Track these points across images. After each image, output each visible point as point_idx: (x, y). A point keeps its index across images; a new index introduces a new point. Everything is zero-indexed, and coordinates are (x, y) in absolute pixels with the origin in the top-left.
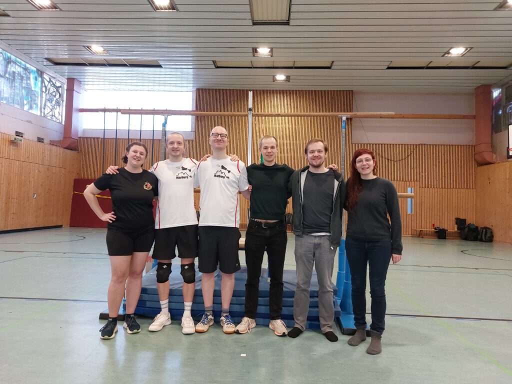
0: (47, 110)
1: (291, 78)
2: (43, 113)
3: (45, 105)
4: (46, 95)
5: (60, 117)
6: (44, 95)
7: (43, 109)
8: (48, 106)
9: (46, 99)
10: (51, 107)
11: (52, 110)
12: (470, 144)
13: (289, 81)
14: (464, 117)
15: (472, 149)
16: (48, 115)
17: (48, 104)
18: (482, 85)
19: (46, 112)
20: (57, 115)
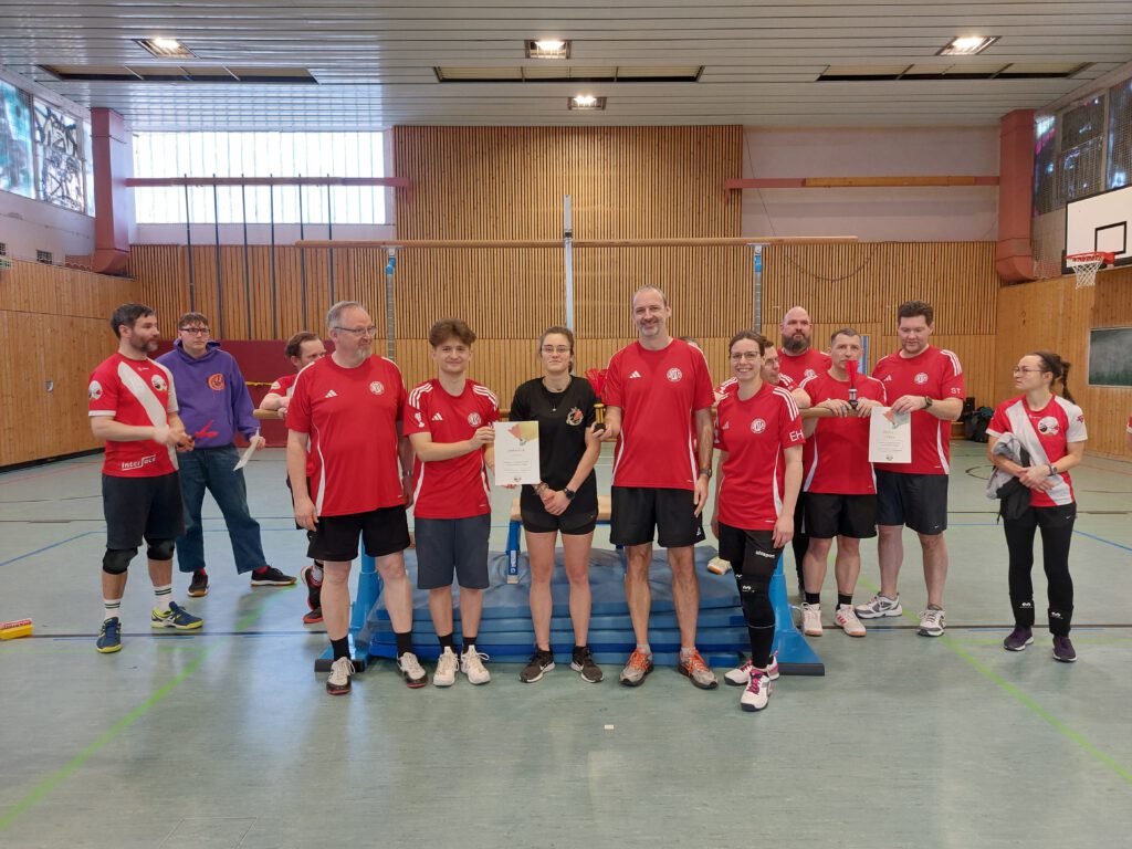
0: (52, 186)
1: (608, 101)
2: (41, 194)
3: (45, 173)
4: (44, 148)
5: (81, 200)
6: (40, 149)
7: (41, 183)
8: (52, 177)
9: (45, 159)
10: (58, 178)
11: (61, 185)
12: (987, 238)
13: (603, 108)
14: (977, 181)
15: (992, 249)
16: (54, 196)
17: (52, 171)
18: (1015, 111)
19: (49, 191)
20: (73, 195)
